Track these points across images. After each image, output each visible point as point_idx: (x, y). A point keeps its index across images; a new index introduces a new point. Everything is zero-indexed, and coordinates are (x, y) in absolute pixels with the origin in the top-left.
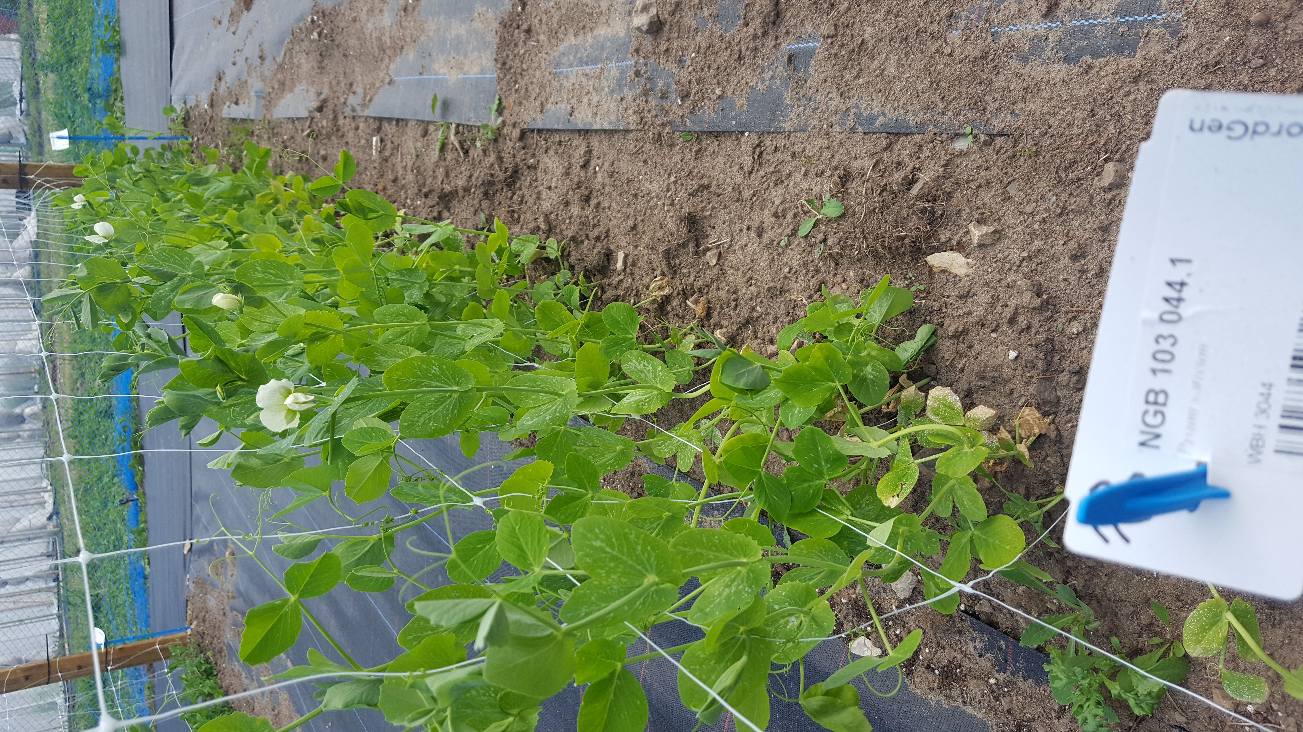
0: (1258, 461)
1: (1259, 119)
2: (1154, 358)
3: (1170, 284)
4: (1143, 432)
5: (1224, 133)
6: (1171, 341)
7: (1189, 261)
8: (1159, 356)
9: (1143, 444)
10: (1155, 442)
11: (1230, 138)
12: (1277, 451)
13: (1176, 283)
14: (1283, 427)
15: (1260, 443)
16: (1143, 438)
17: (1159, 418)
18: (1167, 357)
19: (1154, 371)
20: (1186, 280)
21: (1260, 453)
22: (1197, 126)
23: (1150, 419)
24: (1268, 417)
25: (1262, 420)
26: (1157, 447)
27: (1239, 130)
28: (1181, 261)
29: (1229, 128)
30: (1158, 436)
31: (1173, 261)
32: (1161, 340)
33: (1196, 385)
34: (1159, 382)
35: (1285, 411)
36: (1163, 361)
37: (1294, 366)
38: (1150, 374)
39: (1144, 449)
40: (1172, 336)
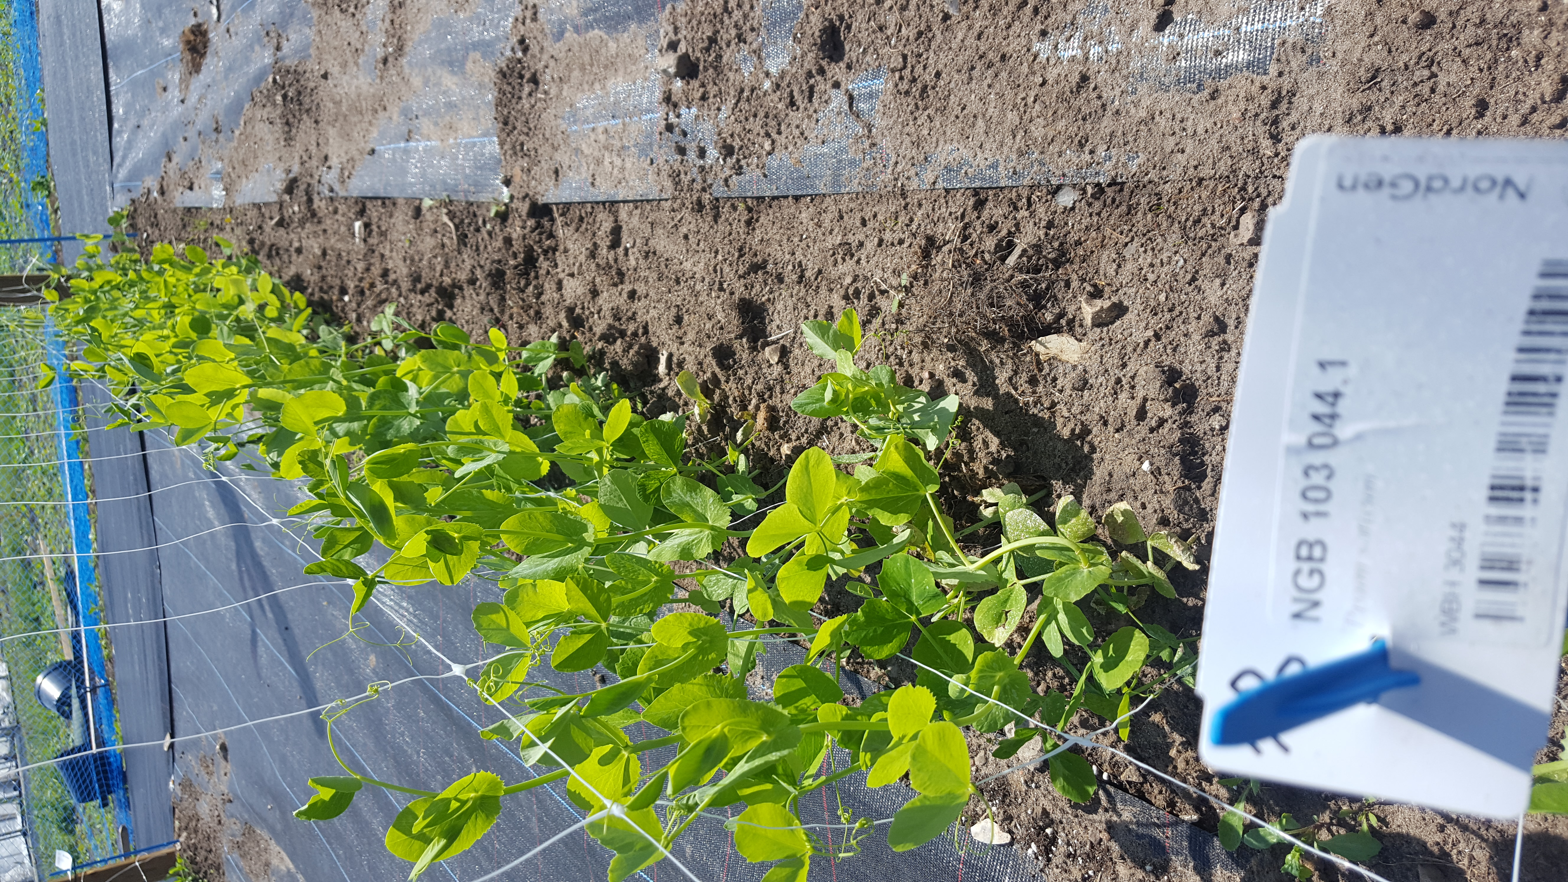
0: (1453, 631)
1: (1434, 171)
2: (1304, 496)
3: (1319, 396)
4: (1296, 600)
5: (1386, 191)
6: (1324, 473)
7: (1343, 364)
8: (1311, 494)
9: (1297, 616)
10: (1313, 613)
11: (1394, 197)
12: (1479, 616)
13: (1328, 394)
14: (1484, 583)
15: (1455, 606)
16: (1297, 608)
17: (1316, 579)
18: (1321, 495)
19: (1305, 516)
20: (1342, 389)
21: (1454, 619)
22: (1348, 183)
23: (1304, 581)
24: (1462, 570)
25: (1454, 574)
26: (1316, 620)
27: (1407, 186)
28: (1332, 363)
29: (1393, 185)
30: (1316, 604)
31: (1322, 365)
32: (1312, 473)
33: (1363, 531)
34: (1313, 530)
35: (1485, 560)
36: (1316, 501)
37: (1493, 499)
38: (1299, 520)
39: (1299, 623)
40: (1326, 466)
